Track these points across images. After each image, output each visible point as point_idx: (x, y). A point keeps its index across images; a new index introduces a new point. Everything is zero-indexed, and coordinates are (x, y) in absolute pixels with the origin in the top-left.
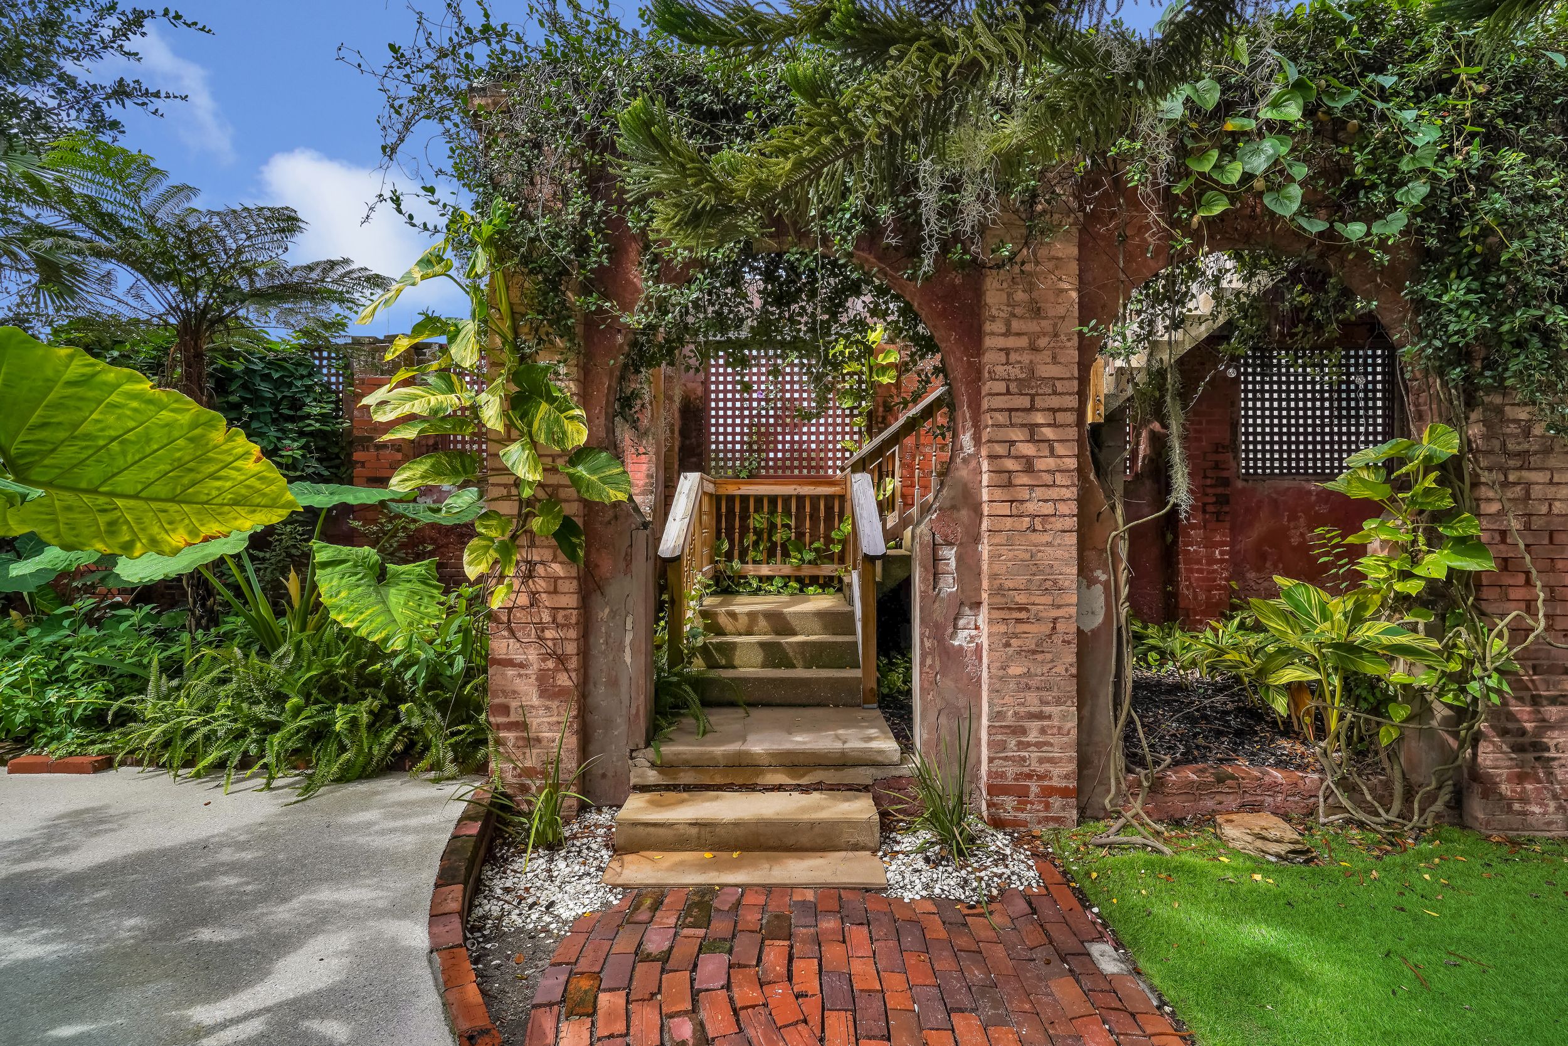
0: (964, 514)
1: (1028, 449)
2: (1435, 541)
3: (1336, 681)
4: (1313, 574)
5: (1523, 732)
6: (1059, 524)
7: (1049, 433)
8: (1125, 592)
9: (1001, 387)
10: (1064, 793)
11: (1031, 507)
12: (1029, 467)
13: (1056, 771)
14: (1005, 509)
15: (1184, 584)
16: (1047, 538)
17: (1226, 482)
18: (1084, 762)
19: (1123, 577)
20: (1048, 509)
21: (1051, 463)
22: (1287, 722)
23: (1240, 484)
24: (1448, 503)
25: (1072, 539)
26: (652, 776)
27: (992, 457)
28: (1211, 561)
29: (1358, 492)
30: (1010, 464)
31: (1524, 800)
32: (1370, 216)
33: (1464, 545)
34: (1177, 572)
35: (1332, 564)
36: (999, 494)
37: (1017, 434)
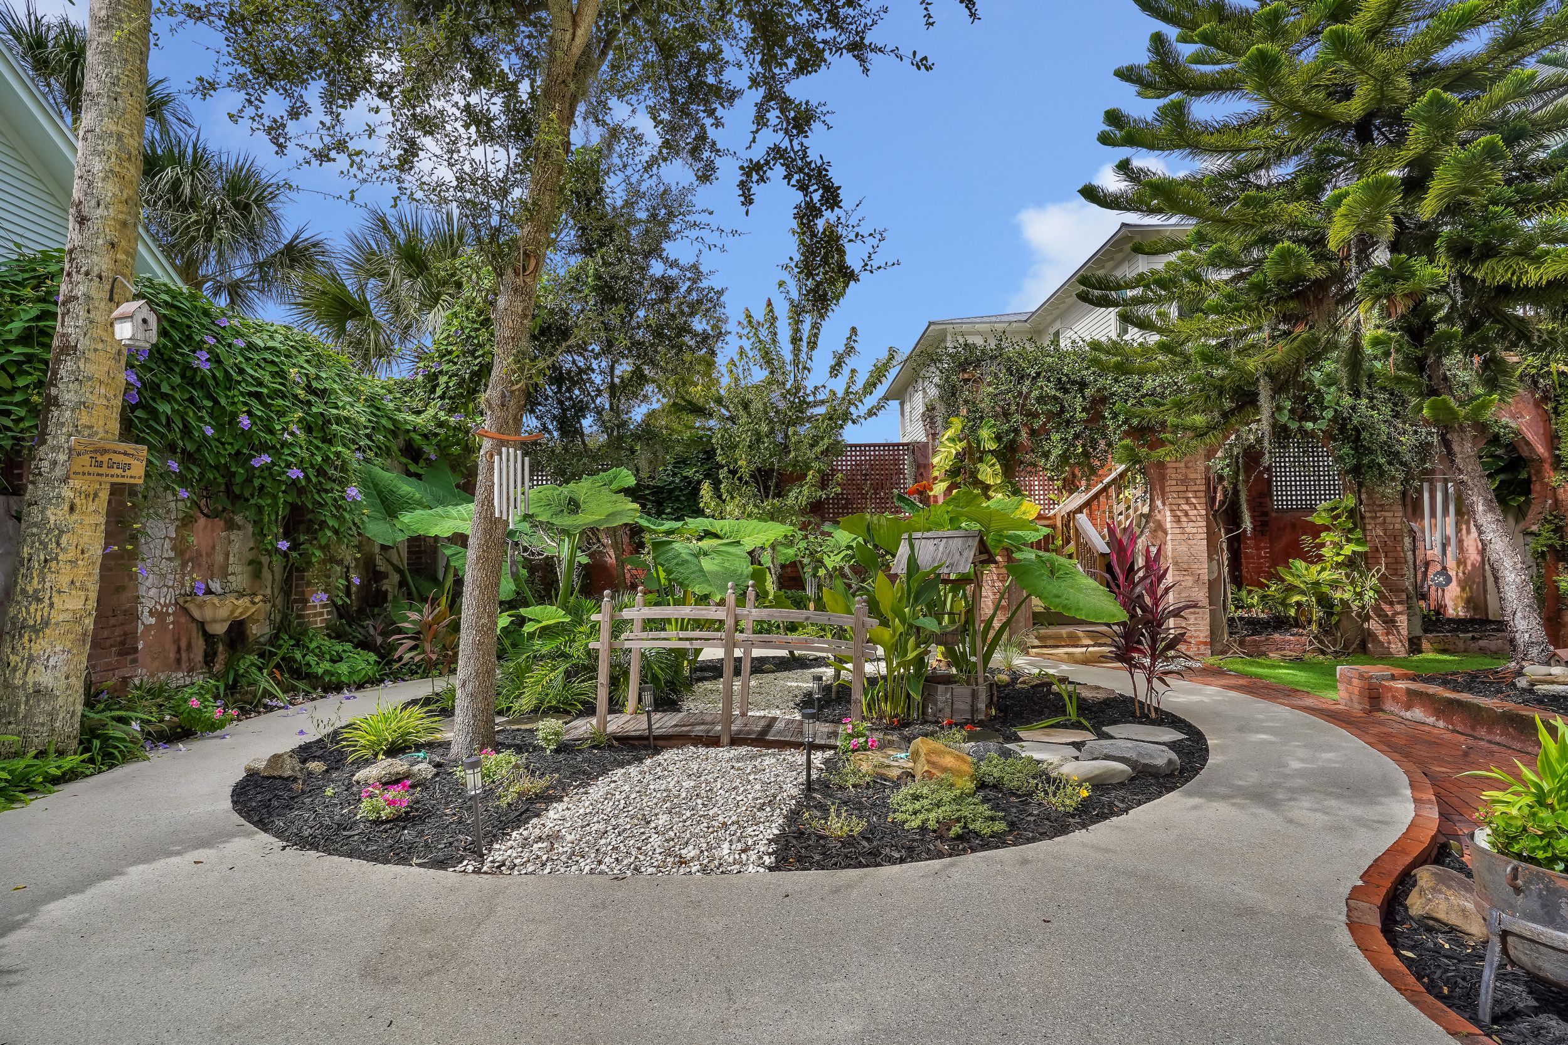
0: (1160, 533)
1: (1186, 507)
2: (1348, 540)
3: (1313, 599)
4: (1304, 556)
5: (1387, 615)
6: (1199, 536)
7: (1194, 500)
8: (1226, 563)
9: (1174, 483)
10: (1205, 643)
11: (1188, 530)
12: (1187, 515)
13: (1202, 635)
14: (1178, 531)
15: (1245, 570)
16: (1195, 542)
17: (1266, 514)
18: (1212, 633)
19: (1225, 558)
20: (1195, 530)
21: (1195, 512)
22: (1296, 619)
23: (1274, 515)
24: (1351, 525)
25: (1205, 542)
26: (1036, 642)
27: (1172, 511)
28: (1260, 558)
29: (1319, 522)
30: (1179, 513)
31: (1389, 643)
32: (1315, 419)
33: (1358, 542)
34: (1240, 564)
35: (1309, 551)
36: (1175, 525)
37: (1182, 501)
